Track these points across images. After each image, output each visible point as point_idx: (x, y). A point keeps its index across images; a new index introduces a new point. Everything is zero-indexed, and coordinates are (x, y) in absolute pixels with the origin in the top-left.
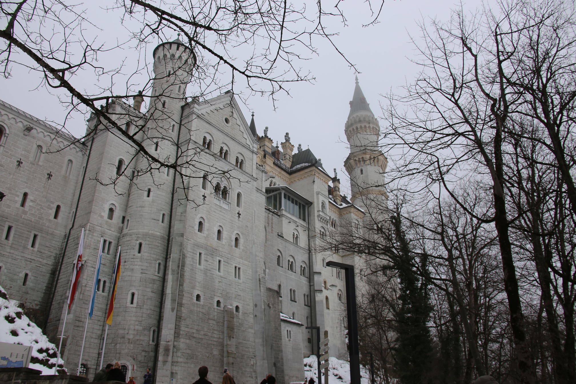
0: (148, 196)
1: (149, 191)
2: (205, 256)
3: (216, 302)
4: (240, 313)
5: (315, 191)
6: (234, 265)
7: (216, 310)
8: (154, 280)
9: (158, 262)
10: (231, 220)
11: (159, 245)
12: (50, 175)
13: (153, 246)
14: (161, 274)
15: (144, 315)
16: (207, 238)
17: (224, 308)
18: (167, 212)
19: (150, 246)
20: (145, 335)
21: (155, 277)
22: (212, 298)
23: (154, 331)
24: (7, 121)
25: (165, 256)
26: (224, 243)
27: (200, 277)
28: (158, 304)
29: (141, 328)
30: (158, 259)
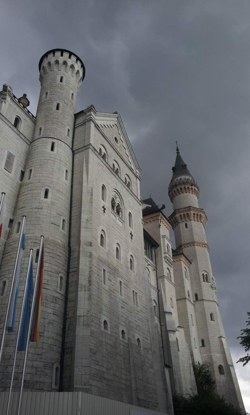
0: (46, 197)
1: (47, 191)
2: (109, 275)
3: (121, 332)
4: (142, 348)
5: (161, 234)
6: (132, 289)
7: (122, 343)
8: (56, 298)
9: (60, 275)
10: (126, 239)
11: (61, 255)
13: (54, 256)
14: (63, 292)
15: (45, 346)
16: (108, 253)
17: (128, 340)
18: (67, 219)
19: (51, 255)
20: (46, 375)
21: (57, 295)
22: (117, 327)
23: (57, 369)
25: (66, 270)
26: (122, 263)
27: (105, 299)
28: (60, 331)
29: (42, 364)
30: (60, 272)
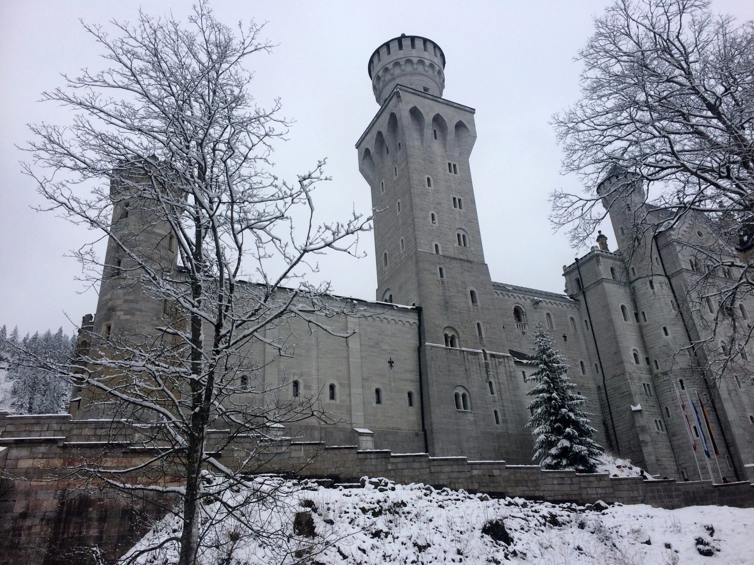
0: (667, 334)
1: (665, 329)
2: (741, 378)
11: (698, 378)
12: (565, 337)
13: (693, 380)
20: (722, 462)
23: (728, 458)
24: (520, 302)
25: (707, 388)
27: (745, 400)
28: (720, 432)
